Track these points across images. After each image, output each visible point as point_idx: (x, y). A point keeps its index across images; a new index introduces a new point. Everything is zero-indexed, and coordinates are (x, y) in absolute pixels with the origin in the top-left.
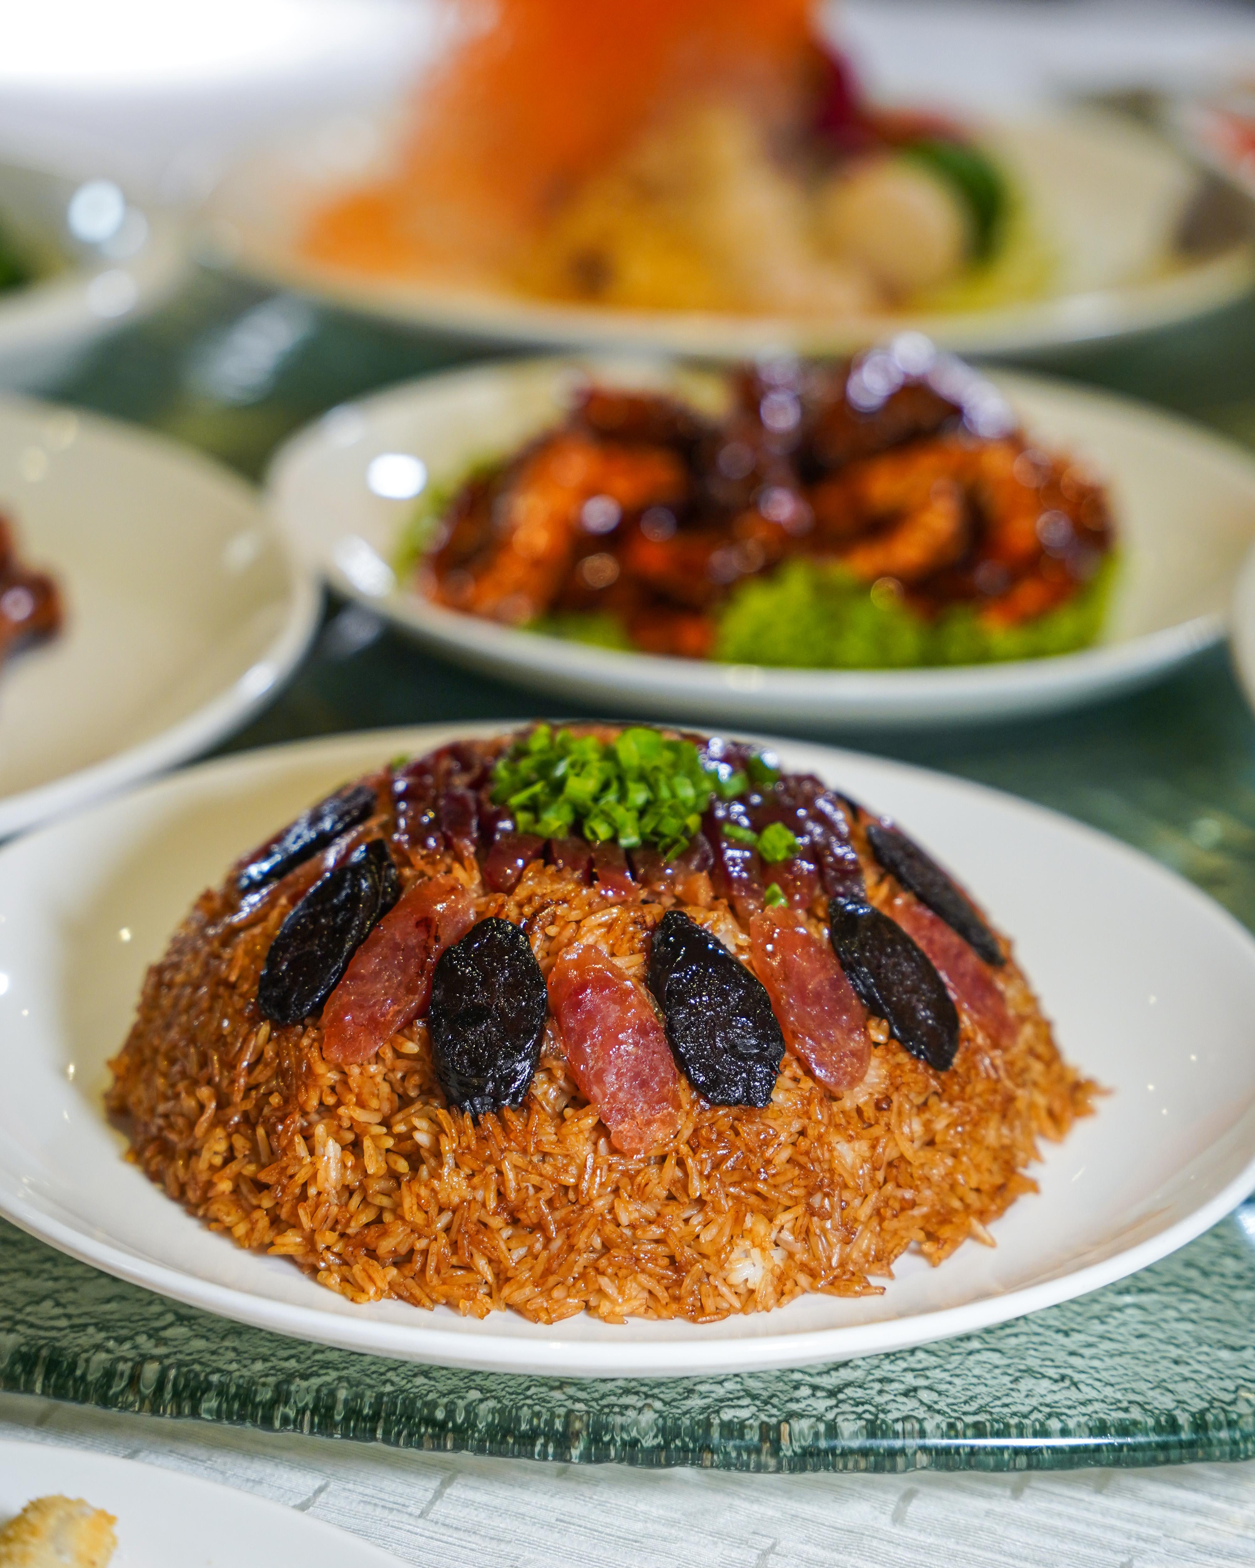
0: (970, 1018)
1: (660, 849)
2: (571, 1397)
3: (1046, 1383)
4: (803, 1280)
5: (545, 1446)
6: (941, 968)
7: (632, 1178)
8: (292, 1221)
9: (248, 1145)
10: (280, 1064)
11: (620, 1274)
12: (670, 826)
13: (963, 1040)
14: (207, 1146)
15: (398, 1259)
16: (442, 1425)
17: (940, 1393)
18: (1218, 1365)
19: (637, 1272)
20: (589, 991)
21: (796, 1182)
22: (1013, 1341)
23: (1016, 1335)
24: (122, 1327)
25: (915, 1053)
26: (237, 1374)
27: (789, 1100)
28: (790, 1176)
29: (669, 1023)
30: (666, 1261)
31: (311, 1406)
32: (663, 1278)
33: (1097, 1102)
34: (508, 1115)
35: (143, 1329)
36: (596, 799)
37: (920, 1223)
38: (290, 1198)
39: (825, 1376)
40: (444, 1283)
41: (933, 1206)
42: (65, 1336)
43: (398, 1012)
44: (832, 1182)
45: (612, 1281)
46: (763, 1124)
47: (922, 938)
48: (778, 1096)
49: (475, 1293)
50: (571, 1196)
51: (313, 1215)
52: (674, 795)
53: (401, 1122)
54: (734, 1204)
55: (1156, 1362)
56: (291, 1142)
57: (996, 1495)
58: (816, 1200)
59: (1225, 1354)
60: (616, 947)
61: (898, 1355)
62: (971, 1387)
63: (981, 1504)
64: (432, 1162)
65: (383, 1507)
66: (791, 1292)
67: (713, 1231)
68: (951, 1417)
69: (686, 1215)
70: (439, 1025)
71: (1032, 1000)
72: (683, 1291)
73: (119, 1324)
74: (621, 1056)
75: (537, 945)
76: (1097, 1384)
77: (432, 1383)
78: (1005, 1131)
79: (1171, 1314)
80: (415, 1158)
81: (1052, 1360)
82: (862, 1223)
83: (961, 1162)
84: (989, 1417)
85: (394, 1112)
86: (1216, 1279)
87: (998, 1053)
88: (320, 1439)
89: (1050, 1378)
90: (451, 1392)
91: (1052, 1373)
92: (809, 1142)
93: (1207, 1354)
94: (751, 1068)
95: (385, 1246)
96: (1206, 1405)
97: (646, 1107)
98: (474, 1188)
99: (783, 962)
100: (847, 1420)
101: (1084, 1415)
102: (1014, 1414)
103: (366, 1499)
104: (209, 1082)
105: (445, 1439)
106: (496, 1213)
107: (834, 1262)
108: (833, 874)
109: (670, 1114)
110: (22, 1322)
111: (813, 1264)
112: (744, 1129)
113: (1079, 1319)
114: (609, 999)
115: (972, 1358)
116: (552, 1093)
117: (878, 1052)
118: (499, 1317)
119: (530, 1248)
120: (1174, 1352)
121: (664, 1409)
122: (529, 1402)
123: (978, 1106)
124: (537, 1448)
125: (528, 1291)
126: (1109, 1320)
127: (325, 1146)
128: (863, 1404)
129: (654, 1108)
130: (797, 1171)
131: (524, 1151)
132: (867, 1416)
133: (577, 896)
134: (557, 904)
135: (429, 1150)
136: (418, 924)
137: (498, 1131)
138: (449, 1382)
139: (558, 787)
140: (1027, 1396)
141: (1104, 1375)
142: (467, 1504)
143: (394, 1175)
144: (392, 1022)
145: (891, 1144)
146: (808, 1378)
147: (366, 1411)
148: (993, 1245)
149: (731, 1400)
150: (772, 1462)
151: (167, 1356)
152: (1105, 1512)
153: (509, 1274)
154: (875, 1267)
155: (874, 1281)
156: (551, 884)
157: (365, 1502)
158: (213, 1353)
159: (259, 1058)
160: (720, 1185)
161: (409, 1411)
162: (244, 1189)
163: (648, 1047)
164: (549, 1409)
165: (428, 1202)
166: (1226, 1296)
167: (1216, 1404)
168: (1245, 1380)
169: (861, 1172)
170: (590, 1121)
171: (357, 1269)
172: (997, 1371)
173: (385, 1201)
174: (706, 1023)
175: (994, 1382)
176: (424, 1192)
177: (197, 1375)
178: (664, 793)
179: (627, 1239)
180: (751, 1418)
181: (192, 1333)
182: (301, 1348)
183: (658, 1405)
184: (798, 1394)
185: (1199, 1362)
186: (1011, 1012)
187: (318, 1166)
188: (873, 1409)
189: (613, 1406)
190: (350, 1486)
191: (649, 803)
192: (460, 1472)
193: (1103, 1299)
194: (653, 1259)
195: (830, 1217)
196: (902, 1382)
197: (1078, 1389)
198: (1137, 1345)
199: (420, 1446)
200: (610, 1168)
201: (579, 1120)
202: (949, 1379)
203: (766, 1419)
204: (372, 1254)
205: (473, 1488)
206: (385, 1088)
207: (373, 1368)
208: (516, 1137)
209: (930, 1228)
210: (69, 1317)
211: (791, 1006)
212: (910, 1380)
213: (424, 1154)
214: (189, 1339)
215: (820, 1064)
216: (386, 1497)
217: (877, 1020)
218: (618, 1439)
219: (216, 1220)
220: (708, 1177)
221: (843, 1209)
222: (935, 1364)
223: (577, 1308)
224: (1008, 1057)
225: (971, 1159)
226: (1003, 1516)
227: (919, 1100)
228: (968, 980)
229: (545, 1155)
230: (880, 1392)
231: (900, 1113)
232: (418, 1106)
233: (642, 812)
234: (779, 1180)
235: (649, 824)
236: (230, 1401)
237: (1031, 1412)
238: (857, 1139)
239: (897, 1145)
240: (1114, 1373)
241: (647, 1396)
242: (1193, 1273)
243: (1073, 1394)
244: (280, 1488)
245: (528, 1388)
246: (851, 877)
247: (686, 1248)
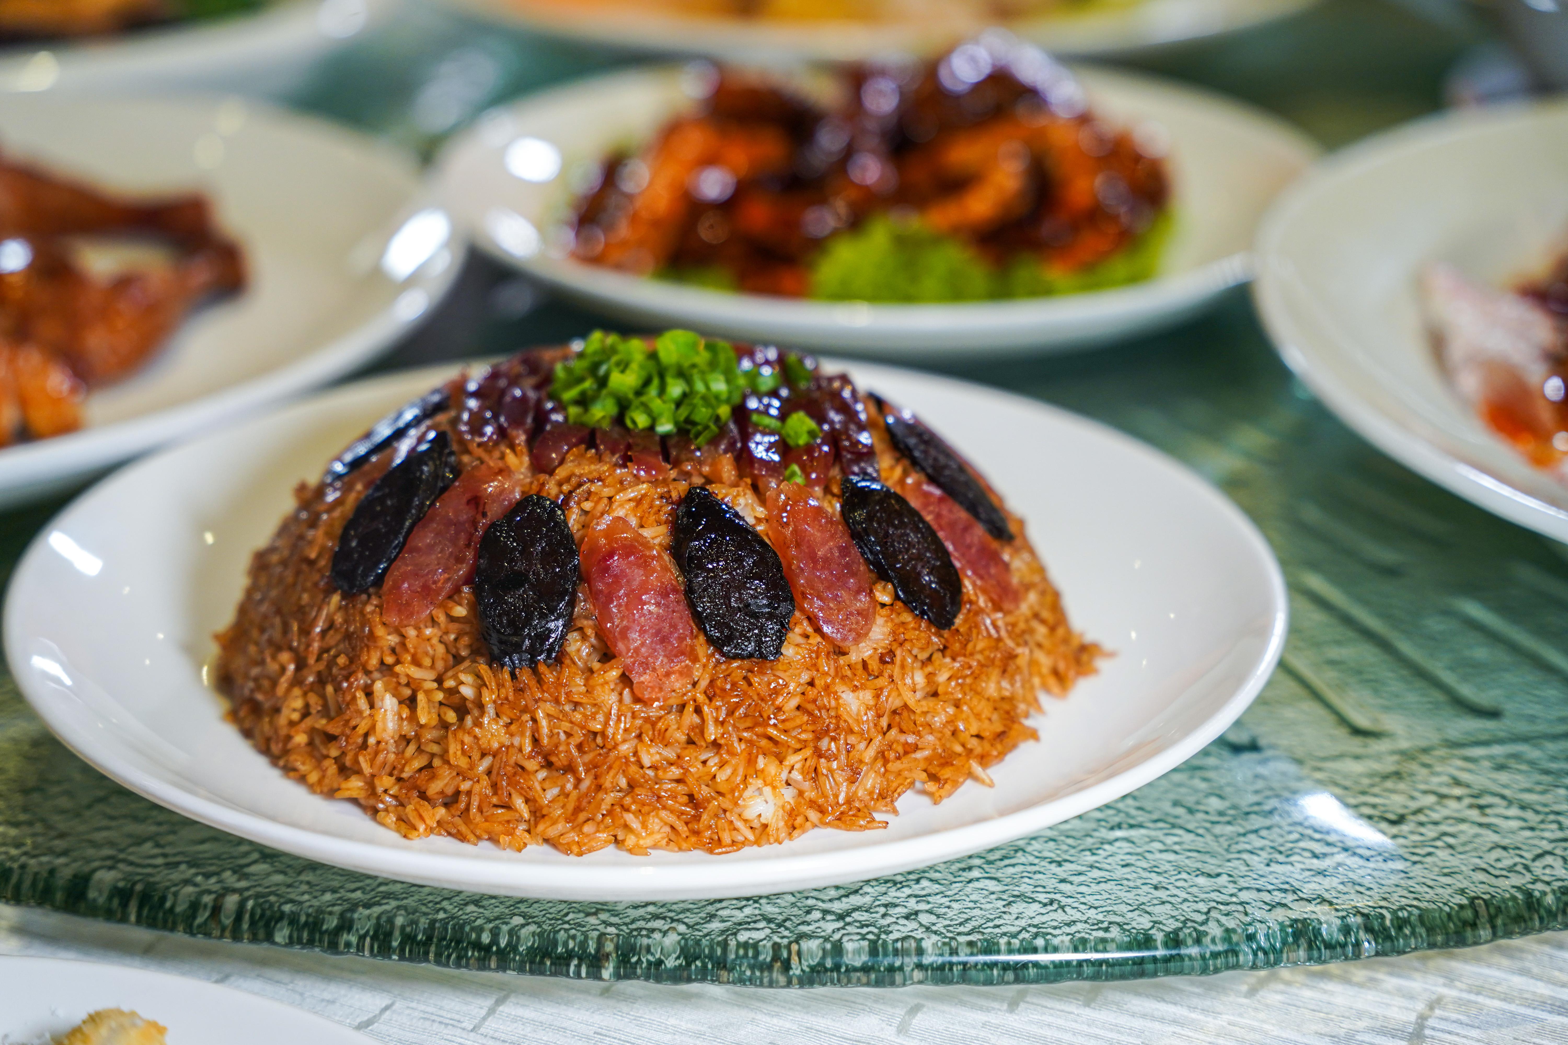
0: (974, 584)
1: (691, 436)
2: (604, 922)
3: (1036, 907)
4: (813, 815)
5: (578, 966)
6: (947, 539)
7: (653, 725)
8: (356, 768)
9: (320, 702)
10: (347, 629)
11: (643, 811)
12: (702, 414)
13: (965, 603)
14: (286, 703)
15: (447, 800)
16: (487, 949)
17: (938, 916)
18: (1194, 890)
19: (658, 808)
20: (616, 558)
21: (804, 727)
22: (1011, 870)
23: (1013, 865)
24: (212, 865)
25: (917, 612)
26: (308, 904)
27: (797, 653)
28: (798, 722)
29: (689, 586)
30: (685, 799)
31: (371, 933)
32: (682, 814)
33: (1101, 663)
34: (542, 668)
35: (229, 866)
36: (639, 393)
37: (923, 765)
38: (353, 747)
39: (836, 902)
40: (486, 821)
41: (934, 749)
42: (159, 873)
43: (449, 579)
44: (837, 727)
45: (637, 817)
46: (774, 675)
47: (930, 513)
48: (788, 651)
49: (514, 829)
50: (599, 740)
51: (372, 762)
52: (708, 388)
53: (451, 677)
54: (747, 747)
55: (1137, 887)
56: (354, 698)
57: (993, 1009)
58: (824, 744)
59: (1202, 881)
60: (644, 519)
61: (904, 884)
62: (968, 910)
63: (980, 1017)
64: (476, 713)
65: (440, 1022)
66: (801, 826)
67: (728, 771)
68: (946, 937)
69: (703, 757)
70: (483, 590)
71: (1041, 570)
72: (701, 825)
73: (210, 862)
74: (644, 615)
75: (574, 519)
76: (1082, 907)
77: (481, 910)
78: (1005, 684)
79: (1158, 846)
80: (462, 710)
81: (1044, 887)
82: (867, 764)
83: (962, 711)
84: (981, 937)
85: (447, 670)
86: (1200, 816)
87: (999, 615)
88: (379, 961)
89: (1040, 902)
90: (497, 918)
91: (1042, 897)
92: (816, 691)
93: (1185, 880)
94: (763, 625)
95: (434, 788)
96: (1180, 925)
97: (665, 660)
98: (512, 735)
99: (795, 531)
100: (851, 940)
101: (1068, 934)
102: (1005, 934)
103: (426, 1016)
104: (291, 649)
105: (489, 961)
106: (530, 757)
107: (841, 799)
108: (849, 456)
109: (687, 666)
110: (123, 861)
111: (821, 801)
112: (755, 680)
113: (1072, 851)
114: (634, 565)
115: (970, 885)
116: (585, 651)
117: (884, 612)
118: (535, 849)
119: (563, 788)
120: (1155, 879)
121: (688, 931)
122: (566, 926)
123: (979, 662)
124: (572, 969)
125: (561, 827)
126: (1100, 852)
127: (382, 700)
128: (867, 926)
129: (673, 661)
130: (805, 718)
131: (557, 701)
132: (871, 937)
133: (610, 475)
134: (592, 481)
135: (473, 702)
136: (469, 502)
137: (533, 683)
138: (497, 909)
139: (603, 382)
140: (1017, 918)
141: (1090, 900)
142: (515, 1019)
143: (444, 725)
144: (442, 589)
145: (894, 694)
146: (820, 904)
147: (420, 937)
148: (991, 785)
149: (749, 923)
150: (782, 980)
151: (247, 889)
152: (1091, 1023)
153: (544, 812)
154: (880, 804)
155: (878, 816)
156: (589, 465)
157: (425, 1019)
158: (289, 886)
159: (330, 625)
160: (733, 730)
161: (458, 935)
162: (317, 741)
163: (668, 607)
164: (583, 933)
165: (471, 748)
166: (1207, 830)
167: (1189, 924)
168: (1218, 903)
169: (865, 718)
170: (614, 674)
171: (410, 808)
172: (993, 897)
173: (435, 748)
174: (722, 585)
175: (989, 906)
176: (467, 739)
177: (272, 905)
178: (700, 387)
179: (650, 779)
180: (765, 939)
181: (274, 869)
182: (368, 881)
183: (682, 928)
184: (809, 918)
185: (1178, 888)
186: (1015, 580)
187: (376, 718)
188: (876, 931)
189: (641, 929)
190: (414, 1005)
191: (685, 395)
192: (514, 991)
193: (1096, 834)
194: (673, 797)
195: (836, 759)
196: (906, 907)
197: (1064, 911)
198: (1120, 872)
199: (467, 966)
200: (634, 716)
201: (605, 672)
202: (948, 904)
203: (778, 940)
204: (423, 796)
205: (523, 1006)
206: (441, 649)
207: (430, 898)
208: (549, 688)
209: (932, 770)
210: (165, 855)
211: (802, 570)
212: (912, 904)
213: (470, 705)
214: (268, 875)
215: (828, 622)
216: (444, 1014)
217: (883, 583)
218: (644, 960)
219: (295, 770)
220: (722, 723)
221: (848, 752)
222: (937, 891)
223: (606, 842)
224: (1010, 619)
225: (971, 709)
226: (997, 1027)
227: (923, 656)
228: (974, 550)
229: (576, 704)
230: (884, 916)
231: (903, 667)
232: (467, 664)
233: (678, 404)
234: (788, 725)
235: (683, 413)
236: (300, 929)
237: (1020, 932)
238: (862, 688)
239: (900, 695)
240: (1098, 897)
241: (673, 920)
242: (1180, 811)
243: (1060, 916)
244: (351, 1007)
245: (567, 914)
246: (865, 459)
247: (703, 787)
